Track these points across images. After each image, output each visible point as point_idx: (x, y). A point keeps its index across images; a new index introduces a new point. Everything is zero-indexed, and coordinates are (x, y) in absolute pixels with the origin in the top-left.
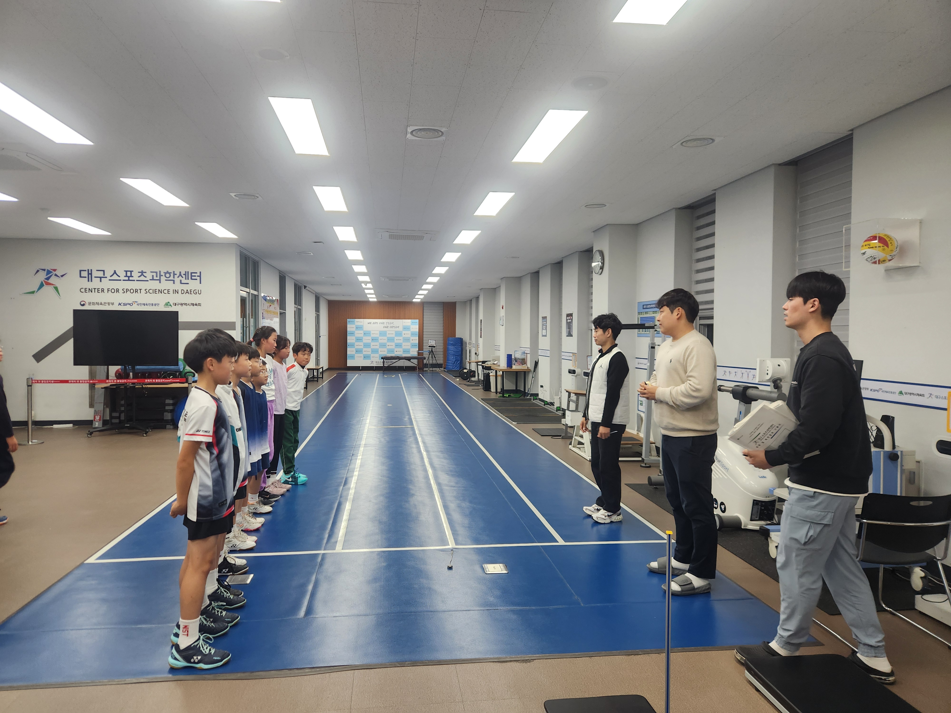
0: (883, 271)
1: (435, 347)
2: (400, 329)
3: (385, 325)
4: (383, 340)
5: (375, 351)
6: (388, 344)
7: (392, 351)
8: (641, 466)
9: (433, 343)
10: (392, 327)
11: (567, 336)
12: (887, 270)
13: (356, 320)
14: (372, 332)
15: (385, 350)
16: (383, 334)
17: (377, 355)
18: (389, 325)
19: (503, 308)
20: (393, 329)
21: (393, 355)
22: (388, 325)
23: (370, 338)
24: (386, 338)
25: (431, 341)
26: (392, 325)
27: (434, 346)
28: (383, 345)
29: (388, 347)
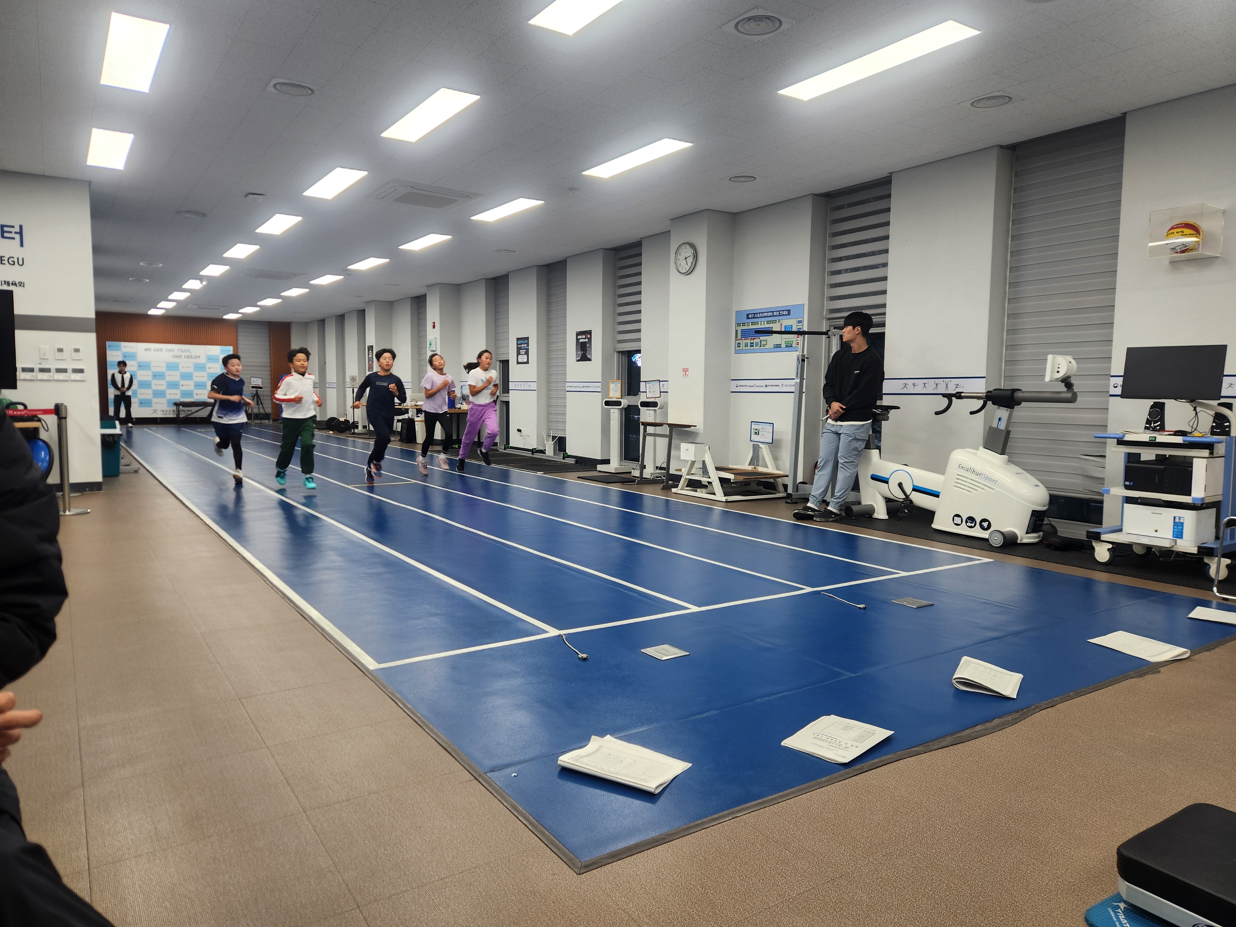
0: (1167, 262)
1: (261, 388)
2: (203, 360)
3: (176, 353)
4: (173, 376)
5: (159, 394)
6: (182, 382)
7: (190, 394)
8: (786, 502)
9: (257, 382)
10: (188, 357)
11: (578, 361)
12: (1173, 262)
13: (123, 344)
14: (152, 364)
15: (178, 391)
16: (172, 367)
17: (164, 400)
18: (183, 354)
19: (434, 327)
20: (190, 360)
21: (192, 400)
22: (180, 353)
23: (149, 373)
24: (178, 373)
25: (255, 379)
26: (187, 354)
27: (261, 386)
28: (173, 385)
29: (182, 388)
